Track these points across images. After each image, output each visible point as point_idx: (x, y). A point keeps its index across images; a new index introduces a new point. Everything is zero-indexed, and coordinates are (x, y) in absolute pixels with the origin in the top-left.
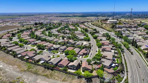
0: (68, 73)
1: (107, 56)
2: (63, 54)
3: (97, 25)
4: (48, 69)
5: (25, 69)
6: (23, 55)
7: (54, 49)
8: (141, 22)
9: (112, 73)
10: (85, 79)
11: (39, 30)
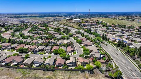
0: (71, 70)
1: (93, 50)
2: (51, 54)
3: (65, 25)
4: (48, 70)
5: (20, 77)
6: (8, 62)
7: (39, 51)
8: (98, 20)
9: (105, 63)
10: (88, 72)
11: (5, 33)
